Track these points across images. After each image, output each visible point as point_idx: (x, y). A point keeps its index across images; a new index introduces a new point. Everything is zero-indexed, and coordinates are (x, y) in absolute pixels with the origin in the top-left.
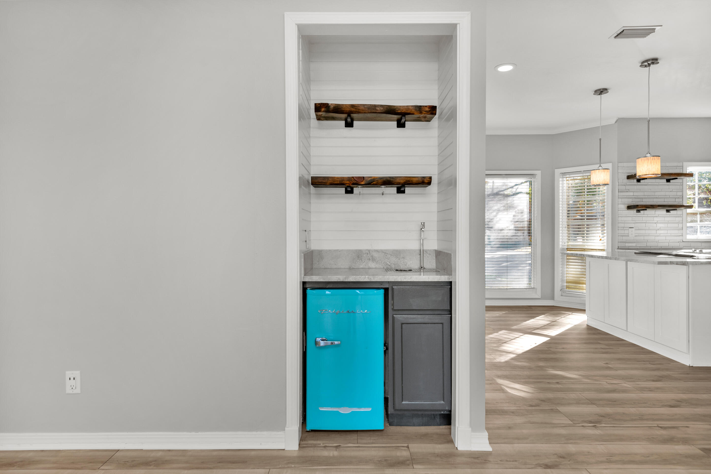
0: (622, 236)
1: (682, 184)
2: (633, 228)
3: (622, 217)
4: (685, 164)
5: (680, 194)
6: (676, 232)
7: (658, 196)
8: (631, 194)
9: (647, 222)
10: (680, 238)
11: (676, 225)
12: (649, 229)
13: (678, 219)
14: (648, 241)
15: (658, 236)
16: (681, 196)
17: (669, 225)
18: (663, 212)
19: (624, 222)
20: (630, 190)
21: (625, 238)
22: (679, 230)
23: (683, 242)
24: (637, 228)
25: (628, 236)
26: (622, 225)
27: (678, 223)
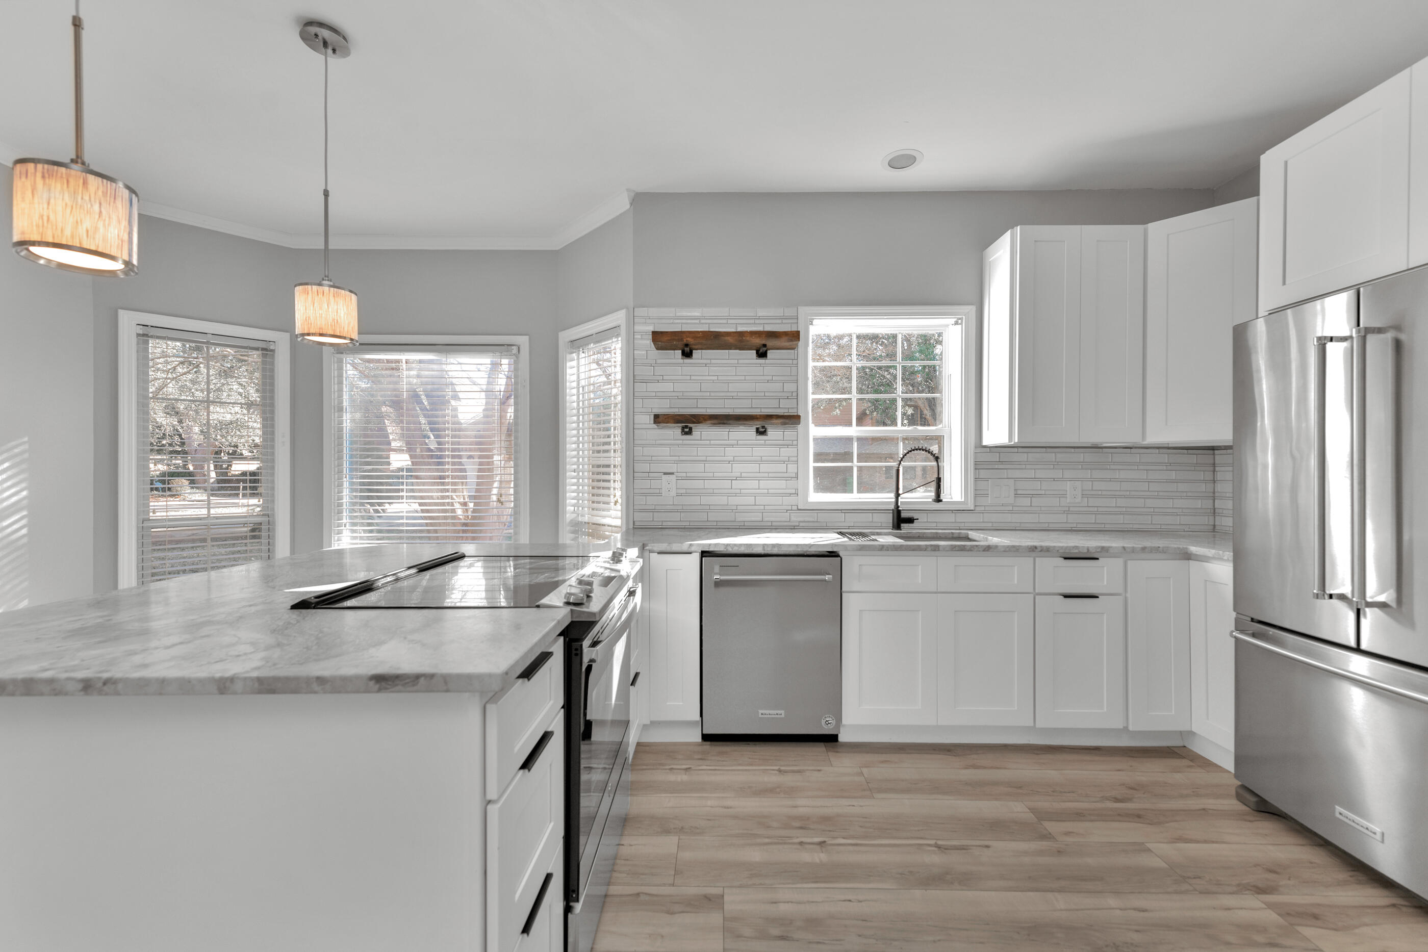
0: (645, 495)
1: (795, 362)
2: (672, 474)
3: (643, 446)
4: (803, 311)
5: (790, 387)
6: (782, 484)
7: (735, 394)
8: (669, 387)
9: (708, 458)
10: (789, 501)
11: (782, 467)
12: (713, 478)
13: (786, 452)
14: (712, 507)
15: (736, 495)
16: (794, 394)
17: (764, 467)
18: (747, 433)
19: (649, 458)
20: (665, 378)
21: (652, 500)
22: (787, 479)
23: (798, 510)
24: (684, 475)
25: (660, 494)
26: (646, 467)
27: (786, 462)
